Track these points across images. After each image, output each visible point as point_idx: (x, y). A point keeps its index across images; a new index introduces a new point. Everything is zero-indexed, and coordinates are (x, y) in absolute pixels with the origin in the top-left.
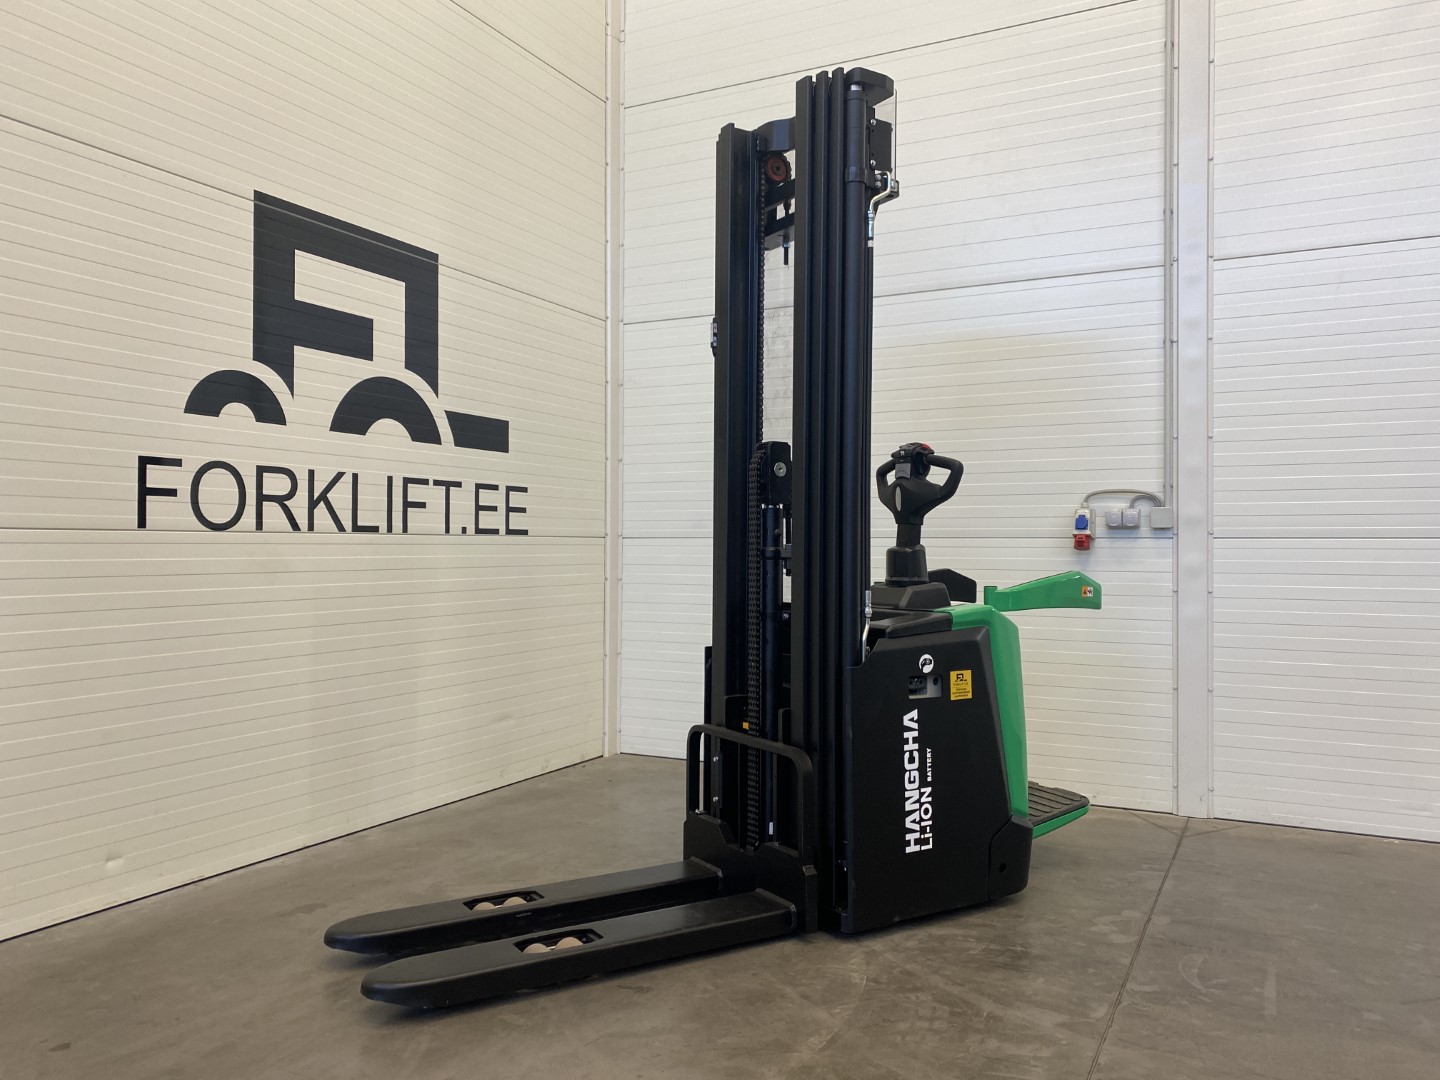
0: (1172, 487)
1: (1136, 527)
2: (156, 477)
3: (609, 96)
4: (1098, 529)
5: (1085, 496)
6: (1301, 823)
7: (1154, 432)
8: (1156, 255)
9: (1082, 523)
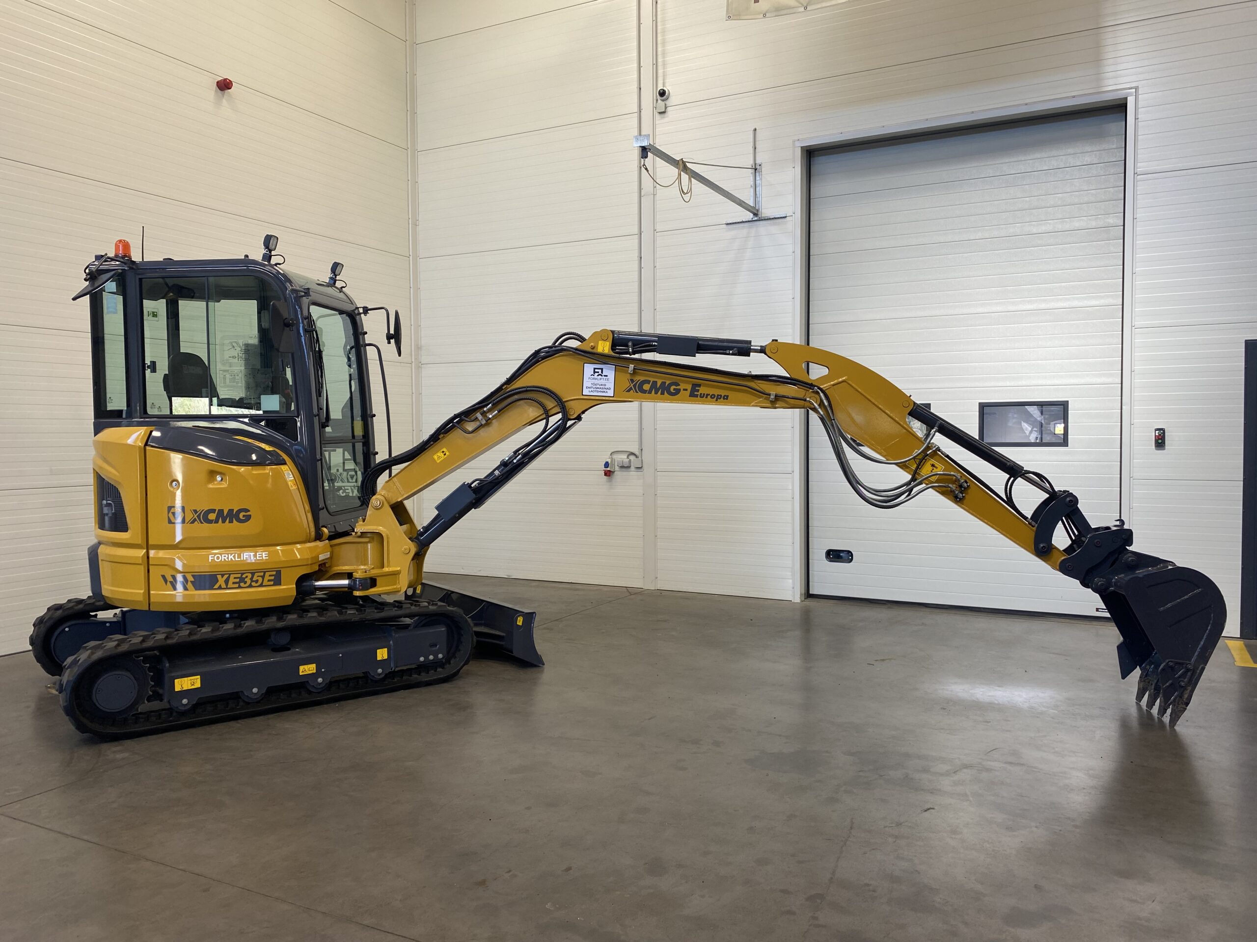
0: (642, 450)
1: (629, 467)
3: (411, 254)
4: (616, 468)
5: (610, 453)
7: (636, 426)
9: (607, 465)
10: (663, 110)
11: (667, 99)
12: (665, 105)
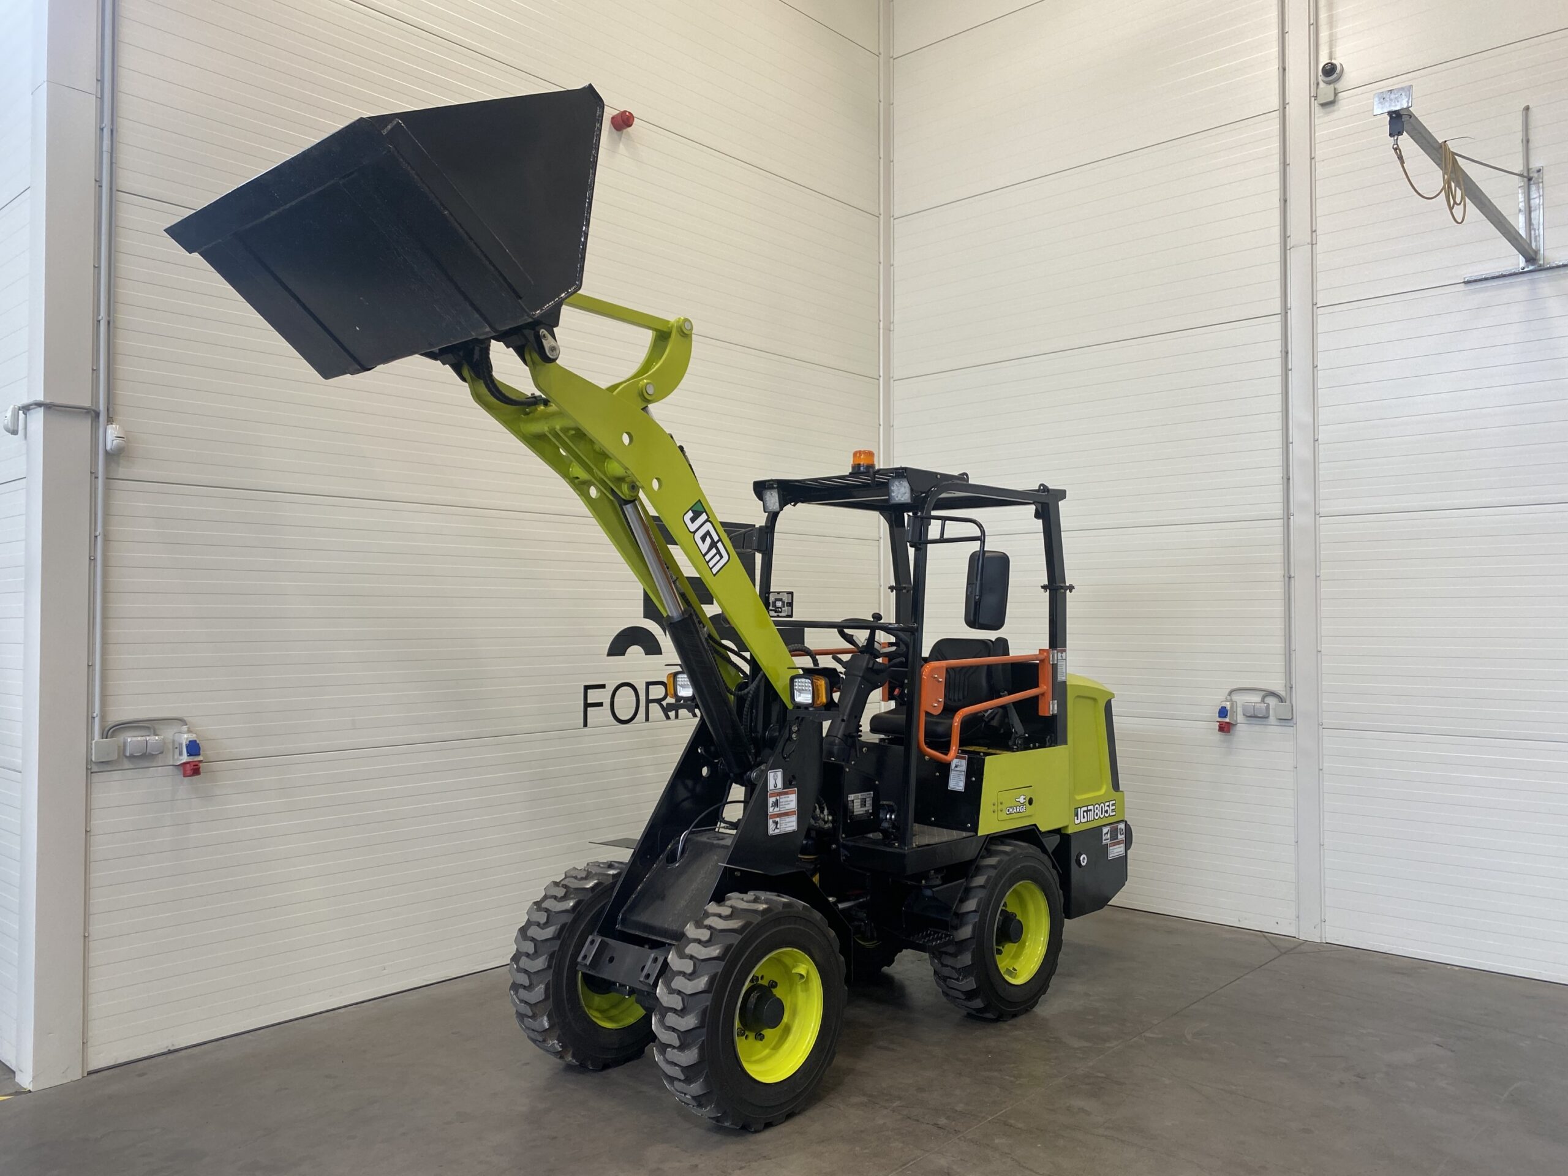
0: (1291, 688)
1: (1266, 717)
2: (594, 696)
3: (881, 375)
4: (1240, 718)
5: (1228, 691)
6: (1389, 951)
7: (1279, 645)
8: (1278, 510)
9: (1223, 712)
10: (1332, 98)
11: (1338, 79)
12: (1335, 89)
